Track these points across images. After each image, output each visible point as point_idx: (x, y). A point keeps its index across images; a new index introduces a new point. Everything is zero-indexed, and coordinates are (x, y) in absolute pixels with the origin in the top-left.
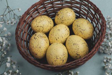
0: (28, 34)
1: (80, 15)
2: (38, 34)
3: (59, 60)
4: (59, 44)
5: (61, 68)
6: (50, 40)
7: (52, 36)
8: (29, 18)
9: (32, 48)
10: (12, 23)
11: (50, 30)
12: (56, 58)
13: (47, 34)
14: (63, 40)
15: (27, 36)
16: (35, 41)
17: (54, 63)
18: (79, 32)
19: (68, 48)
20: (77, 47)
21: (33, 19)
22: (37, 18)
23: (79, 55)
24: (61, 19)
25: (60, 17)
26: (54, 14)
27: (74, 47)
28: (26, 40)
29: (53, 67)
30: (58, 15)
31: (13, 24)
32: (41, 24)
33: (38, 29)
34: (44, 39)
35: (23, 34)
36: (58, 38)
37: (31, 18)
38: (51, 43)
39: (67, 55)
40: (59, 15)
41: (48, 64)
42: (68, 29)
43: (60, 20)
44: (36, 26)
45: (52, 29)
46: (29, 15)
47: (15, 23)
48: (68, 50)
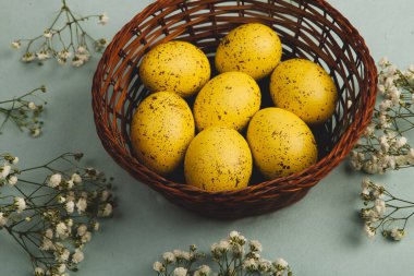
0: (128, 96)
2: (161, 96)
3: (227, 177)
4: (227, 131)
6: (199, 119)
7: (206, 106)
8: (134, 46)
9: (141, 137)
10: (76, 59)
11: (199, 89)
12: (215, 172)
13: (191, 99)
14: (240, 120)
15: (124, 102)
17: (209, 185)
18: (290, 99)
19: (253, 145)
20: (285, 143)
21: (148, 50)
22: (161, 48)
23: (288, 168)
24: (237, 55)
25: (235, 52)
26: (213, 40)
27: (275, 143)
28: (120, 113)
30: (228, 42)
31: (81, 62)
32: (172, 67)
33: (161, 80)
34: (181, 112)
35: (114, 92)
36: (225, 113)
37: (141, 47)
38: (201, 126)
39: (249, 167)
40: (231, 44)
42: (257, 89)
43: (234, 59)
44: (158, 71)
45: (207, 85)
46: (135, 37)
47: (85, 62)
48: (255, 151)
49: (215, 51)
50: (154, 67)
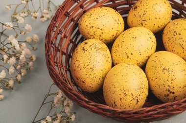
0: (71, 41)
1: (181, 13)
2: (90, 42)
3: (130, 98)
4: (132, 67)
5: (132, 115)
6: (114, 57)
7: (119, 49)
8: (76, 9)
9: (76, 68)
10: (42, 17)
11: (116, 38)
12: (122, 94)
13: (110, 44)
14: (141, 59)
15: (68, 45)
16: (84, 55)
17: (118, 103)
18: (176, 46)
19: (149, 76)
20: (171, 76)
21: (85, 12)
23: (173, 93)
24: (142, 16)
25: (140, 14)
26: (128, 6)
27: (164, 76)
28: (65, 52)
29: (115, 111)
30: (136, 8)
31: (45, 19)
32: (98, 23)
33: (91, 31)
34: (102, 52)
35: (62, 39)
36: (132, 54)
37: (80, 10)
38: (116, 62)
39: (146, 91)
40: (138, 9)
41: (106, 105)
42: (154, 38)
43: (139, 19)
44: (89, 26)
45: (121, 35)
46: (76, 3)
47: (48, 19)
48: (150, 80)
49: (127, 13)
50: (87, 24)
